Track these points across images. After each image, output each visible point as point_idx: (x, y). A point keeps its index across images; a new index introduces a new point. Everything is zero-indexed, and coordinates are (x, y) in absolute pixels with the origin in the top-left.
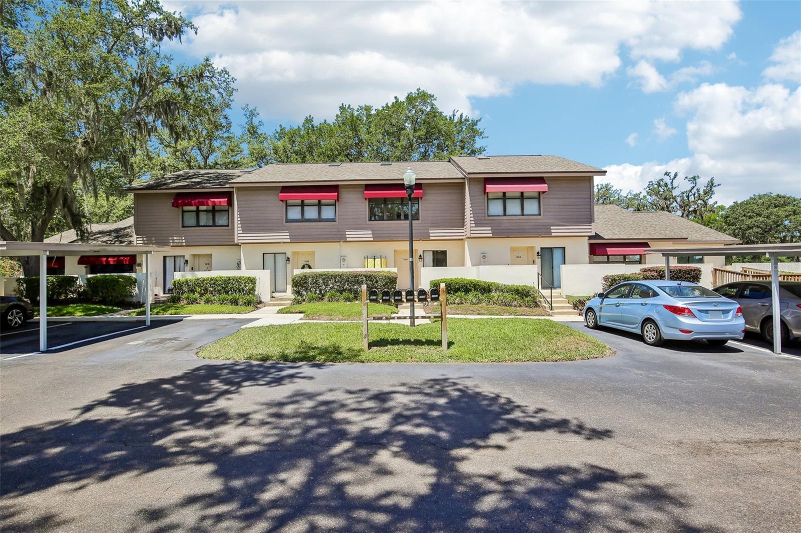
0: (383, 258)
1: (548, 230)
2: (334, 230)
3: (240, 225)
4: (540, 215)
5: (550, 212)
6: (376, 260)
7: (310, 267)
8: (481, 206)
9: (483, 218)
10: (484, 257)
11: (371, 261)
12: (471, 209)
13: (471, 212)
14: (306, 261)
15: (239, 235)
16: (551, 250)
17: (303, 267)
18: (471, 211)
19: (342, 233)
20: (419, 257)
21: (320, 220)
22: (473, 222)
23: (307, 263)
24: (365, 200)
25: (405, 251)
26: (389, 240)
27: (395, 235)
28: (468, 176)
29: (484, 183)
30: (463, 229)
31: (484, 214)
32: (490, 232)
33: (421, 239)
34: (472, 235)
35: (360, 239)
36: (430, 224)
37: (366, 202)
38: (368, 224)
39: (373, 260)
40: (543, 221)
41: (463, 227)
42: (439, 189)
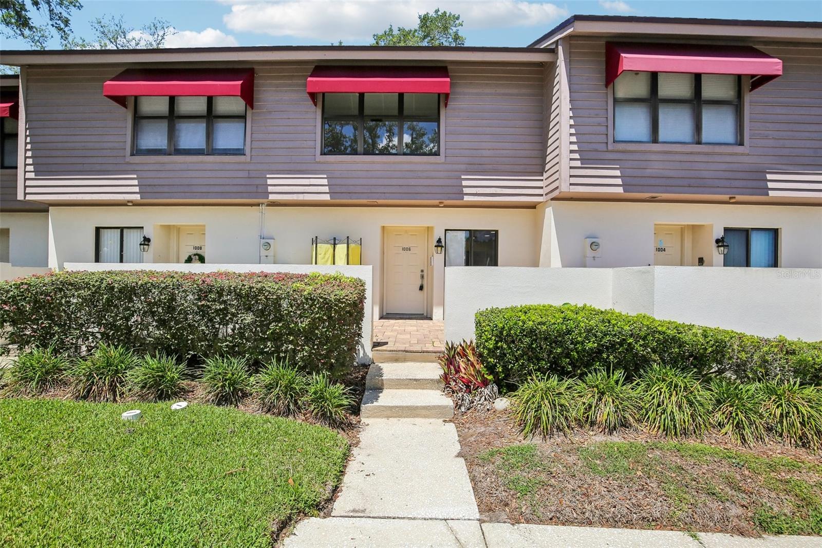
0: (355, 242)
1: (761, 184)
2: (241, 174)
3: (30, 161)
4: (741, 144)
5: (766, 137)
6: (338, 247)
7: (202, 259)
8: (597, 115)
9: (602, 147)
10: (594, 245)
11: (324, 249)
12: (572, 122)
13: (573, 131)
14: (195, 248)
15: (28, 183)
16: (746, 233)
17: (189, 260)
18: (571, 126)
19: (258, 182)
20: (435, 243)
21: (210, 150)
22: (577, 156)
23: (199, 252)
24: (313, 105)
25: (406, 232)
26: (369, 203)
27: (382, 190)
28: (571, 30)
29: (604, 56)
30: (542, 180)
31: (605, 136)
32: (619, 181)
33: (443, 203)
34: (574, 189)
35: (301, 197)
36: (463, 167)
37: (316, 111)
38: (319, 163)
39: (330, 247)
40: (746, 159)
41: (543, 176)
42: (487, 84)
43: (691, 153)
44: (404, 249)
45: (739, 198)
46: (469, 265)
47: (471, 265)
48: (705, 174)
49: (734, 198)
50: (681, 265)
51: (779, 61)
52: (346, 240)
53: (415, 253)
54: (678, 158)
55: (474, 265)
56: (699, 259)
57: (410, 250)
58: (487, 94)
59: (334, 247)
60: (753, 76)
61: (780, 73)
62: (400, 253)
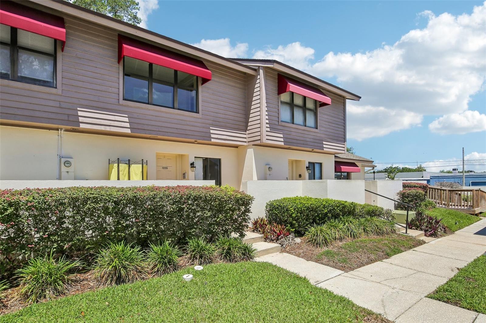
0: (145, 163)
1: (321, 145)
4: (317, 129)
5: (323, 127)
6: (132, 166)
9: (277, 123)
10: (270, 169)
11: (123, 167)
12: (267, 109)
13: (267, 114)
16: (314, 164)
18: (266, 111)
19: (68, 112)
20: (189, 165)
22: (268, 126)
24: (117, 62)
25: (164, 157)
26: (153, 137)
27: (166, 130)
28: (272, 66)
29: (277, 80)
30: (246, 134)
31: (277, 118)
32: (282, 140)
33: (196, 141)
34: (267, 142)
35: (108, 129)
36: (211, 122)
37: (119, 67)
38: (122, 105)
39: (127, 166)
40: (318, 135)
41: (246, 132)
42: (221, 77)
43: (304, 130)
44: (163, 168)
45: (315, 150)
46: (206, 180)
47: (208, 180)
48: (308, 139)
49: (313, 150)
50: (292, 180)
51: (330, 99)
52: (141, 161)
53: (170, 171)
54: (300, 131)
55: (210, 180)
56: (299, 175)
57: (167, 169)
58: (222, 83)
59: (129, 166)
60: (320, 102)
61: (331, 104)
62: (161, 171)
